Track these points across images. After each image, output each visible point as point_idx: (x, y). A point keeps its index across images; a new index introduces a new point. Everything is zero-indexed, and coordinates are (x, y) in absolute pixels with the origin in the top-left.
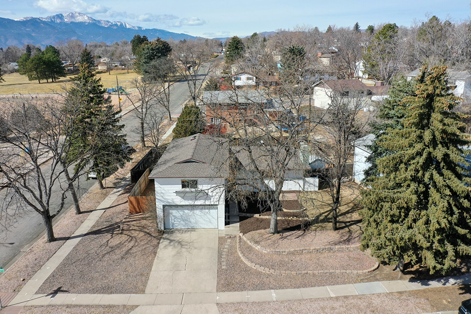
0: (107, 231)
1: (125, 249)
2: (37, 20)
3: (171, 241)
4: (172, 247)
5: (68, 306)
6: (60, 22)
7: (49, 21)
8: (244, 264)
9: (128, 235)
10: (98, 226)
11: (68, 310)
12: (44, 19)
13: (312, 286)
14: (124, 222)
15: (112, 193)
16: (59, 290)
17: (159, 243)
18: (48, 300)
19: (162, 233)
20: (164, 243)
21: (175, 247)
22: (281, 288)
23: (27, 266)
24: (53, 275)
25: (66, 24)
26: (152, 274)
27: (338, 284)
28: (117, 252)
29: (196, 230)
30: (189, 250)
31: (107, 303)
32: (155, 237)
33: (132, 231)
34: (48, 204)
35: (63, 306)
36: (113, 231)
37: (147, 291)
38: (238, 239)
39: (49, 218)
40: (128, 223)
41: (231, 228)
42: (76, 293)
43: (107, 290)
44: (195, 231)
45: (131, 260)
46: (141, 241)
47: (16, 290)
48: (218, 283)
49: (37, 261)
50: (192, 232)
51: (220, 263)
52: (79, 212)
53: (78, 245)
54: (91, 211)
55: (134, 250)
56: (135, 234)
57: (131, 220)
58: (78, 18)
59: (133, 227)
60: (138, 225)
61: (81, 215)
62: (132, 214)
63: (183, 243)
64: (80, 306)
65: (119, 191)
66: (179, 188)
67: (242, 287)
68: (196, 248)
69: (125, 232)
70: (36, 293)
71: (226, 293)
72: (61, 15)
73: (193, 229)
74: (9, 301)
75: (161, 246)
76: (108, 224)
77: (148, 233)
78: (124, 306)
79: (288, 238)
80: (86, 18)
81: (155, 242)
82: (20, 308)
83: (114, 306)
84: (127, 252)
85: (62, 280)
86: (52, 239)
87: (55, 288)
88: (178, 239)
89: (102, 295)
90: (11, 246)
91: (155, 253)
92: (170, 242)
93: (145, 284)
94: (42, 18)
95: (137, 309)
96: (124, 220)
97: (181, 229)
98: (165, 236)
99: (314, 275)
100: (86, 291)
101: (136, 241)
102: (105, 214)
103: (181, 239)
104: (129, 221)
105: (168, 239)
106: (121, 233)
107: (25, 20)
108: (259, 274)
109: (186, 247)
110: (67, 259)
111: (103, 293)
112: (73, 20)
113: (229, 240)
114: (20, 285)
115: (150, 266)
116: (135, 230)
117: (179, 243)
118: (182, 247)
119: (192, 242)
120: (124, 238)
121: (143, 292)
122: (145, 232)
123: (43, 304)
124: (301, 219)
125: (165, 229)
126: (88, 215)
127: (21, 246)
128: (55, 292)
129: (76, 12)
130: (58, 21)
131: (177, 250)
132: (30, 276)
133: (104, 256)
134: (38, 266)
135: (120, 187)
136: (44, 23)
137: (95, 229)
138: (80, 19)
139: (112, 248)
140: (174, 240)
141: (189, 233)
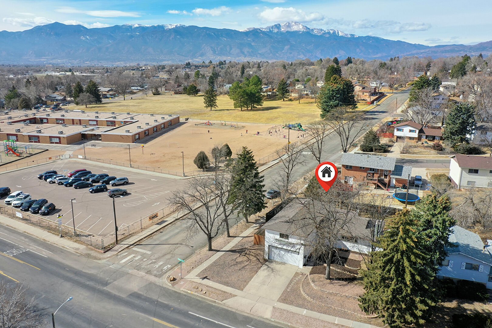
0: (239, 252)
1: (243, 265)
2: (258, 31)
3: (269, 267)
4: (267, 271)
5: (207, 286)
6: (277, 32)
7: (268, 31)
8: (300, 292)
9: (248, 258)
10: (235, 248)
11: (207, 288)
12: (264, 29)
13: (329, 315)
14: (249, 249)
15: (252, 226)
16: (206, 278)
17: (261, 267)
18: (200, 281)
19: (266, 261)
20: (264, 267)
21: (269, 271)
22: (311, 310)
23: (196, 261)
24: (205, 269)
25: (282, 33)
26: (250, 282)
27: (345, 318)
28: (239, 265)
29: (286, 264)
30: (275, 275)
31: (224, 290)
32: (261, 262)
33: (251, 256)
34: (211, 230)
35: (205, 285)
36: (242, 253)
37: (244, 290)
38: (306, 276)
39: (210, 238)
40: (250, 250)
41: (306, 269)
42: (213, 281)
43: (227, 284)
44: (284, 265)
45: (243, 272)
46: (253, 263)
47: (189, 272)
48: (280, 297)
49: (201, 260)
50: (283, 265)
51: (288, 287)
52: (229, 236)
53: (222, 256)
54: (236, 237)
55: (247, 267)
56: (251, 257)
57: (253, 248)
58: (293, 27)
59: (252, 253)
60: (255, 253)
61: (230, 238)
62: (255, 245)
63: (274, 270)
64: (212, 288)
65: (256, 227)
66: (278, 237)
67: (291, 303)
68: (279, 275)
69: (247, 255)
70: (196, 276)
71: (282, 303)
72: (279, 25)
73: (284, 263)
74: (185, 276)
75: (262, 268)
76: (241, 247)
77: (258, 259)
78: (231, 294)
79: (334, 284)
80: (301, 27)
81: (260, 265)
82: (188, 281)
83: (226, 292)
84: (243, 267)
85: (209, 273)
86: (210, 249)
87: (205, 276)
88: (273, 267)
89: (223, 286)
90: (191, 248)
91: (257, 272)
92: (267, 268)
93: (244, 286)
94: (262, 28)
95: (235, 297)
96: (249, 248)
97: (277, 262)
98: (267, 263)
99: (335, 309)
100: (217, 281)
101: (250, 262)
102: (242, 241)
103: (274, 267)
104: (251, 249)
105: (267, 266)
106: (245, 255)
107: (248, 30)
108: (305, 299)
109: (275, 273)
110: (214, 262)
111: (224, 285)
112: (289, 30)
113: (301, 276)
114: (191, 270)
115: (252, 277)
116: (252, 255)
117: (272, 269)
118: (272, 272)
119: (279, 271)
120: (245, 258)
121: (242, 290)
122: (257, 258)
123: (197, 282)
124: (352, 275)
125: (269, 259)
126: (233, 239)
127: (196, 249)
128: (204, 278)
129: (292, 22)
130: (276, 30)
131: (268, 273)
132: (196, 267)
133: (231, 266)
134: (200, 262)
135: (258, 223)
136: (263, 33)
137: (233, 249)
138: (295, 28)
139: (237, 262)
140: (270, 267)
141: (281, 265)
